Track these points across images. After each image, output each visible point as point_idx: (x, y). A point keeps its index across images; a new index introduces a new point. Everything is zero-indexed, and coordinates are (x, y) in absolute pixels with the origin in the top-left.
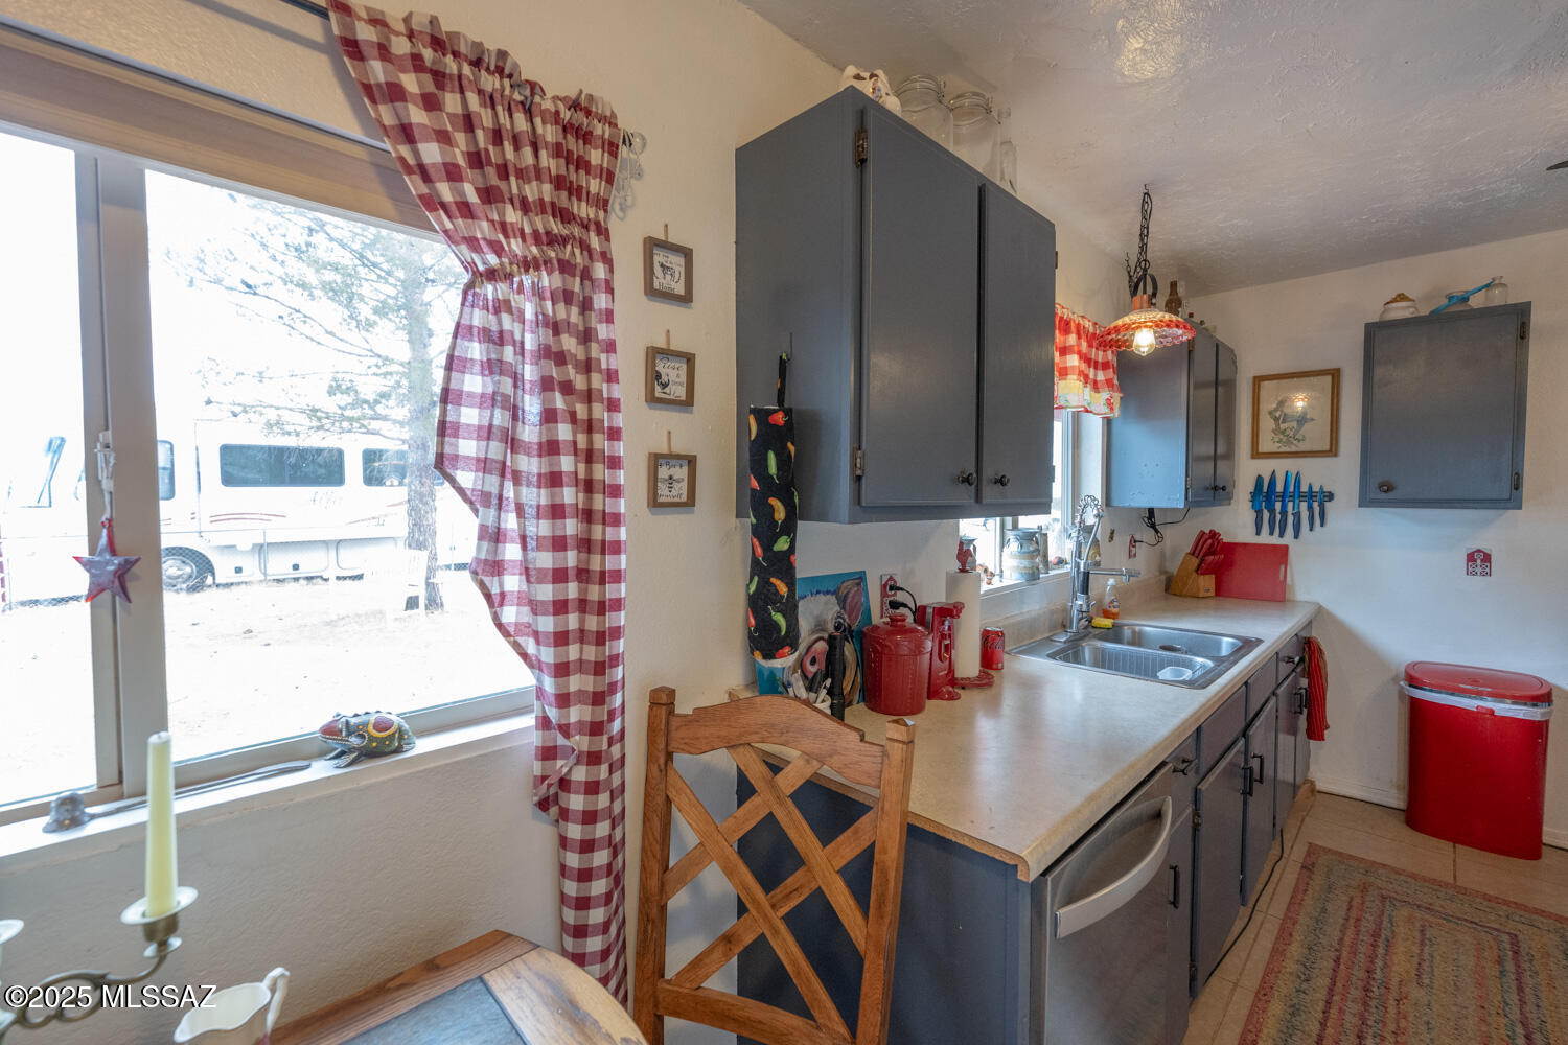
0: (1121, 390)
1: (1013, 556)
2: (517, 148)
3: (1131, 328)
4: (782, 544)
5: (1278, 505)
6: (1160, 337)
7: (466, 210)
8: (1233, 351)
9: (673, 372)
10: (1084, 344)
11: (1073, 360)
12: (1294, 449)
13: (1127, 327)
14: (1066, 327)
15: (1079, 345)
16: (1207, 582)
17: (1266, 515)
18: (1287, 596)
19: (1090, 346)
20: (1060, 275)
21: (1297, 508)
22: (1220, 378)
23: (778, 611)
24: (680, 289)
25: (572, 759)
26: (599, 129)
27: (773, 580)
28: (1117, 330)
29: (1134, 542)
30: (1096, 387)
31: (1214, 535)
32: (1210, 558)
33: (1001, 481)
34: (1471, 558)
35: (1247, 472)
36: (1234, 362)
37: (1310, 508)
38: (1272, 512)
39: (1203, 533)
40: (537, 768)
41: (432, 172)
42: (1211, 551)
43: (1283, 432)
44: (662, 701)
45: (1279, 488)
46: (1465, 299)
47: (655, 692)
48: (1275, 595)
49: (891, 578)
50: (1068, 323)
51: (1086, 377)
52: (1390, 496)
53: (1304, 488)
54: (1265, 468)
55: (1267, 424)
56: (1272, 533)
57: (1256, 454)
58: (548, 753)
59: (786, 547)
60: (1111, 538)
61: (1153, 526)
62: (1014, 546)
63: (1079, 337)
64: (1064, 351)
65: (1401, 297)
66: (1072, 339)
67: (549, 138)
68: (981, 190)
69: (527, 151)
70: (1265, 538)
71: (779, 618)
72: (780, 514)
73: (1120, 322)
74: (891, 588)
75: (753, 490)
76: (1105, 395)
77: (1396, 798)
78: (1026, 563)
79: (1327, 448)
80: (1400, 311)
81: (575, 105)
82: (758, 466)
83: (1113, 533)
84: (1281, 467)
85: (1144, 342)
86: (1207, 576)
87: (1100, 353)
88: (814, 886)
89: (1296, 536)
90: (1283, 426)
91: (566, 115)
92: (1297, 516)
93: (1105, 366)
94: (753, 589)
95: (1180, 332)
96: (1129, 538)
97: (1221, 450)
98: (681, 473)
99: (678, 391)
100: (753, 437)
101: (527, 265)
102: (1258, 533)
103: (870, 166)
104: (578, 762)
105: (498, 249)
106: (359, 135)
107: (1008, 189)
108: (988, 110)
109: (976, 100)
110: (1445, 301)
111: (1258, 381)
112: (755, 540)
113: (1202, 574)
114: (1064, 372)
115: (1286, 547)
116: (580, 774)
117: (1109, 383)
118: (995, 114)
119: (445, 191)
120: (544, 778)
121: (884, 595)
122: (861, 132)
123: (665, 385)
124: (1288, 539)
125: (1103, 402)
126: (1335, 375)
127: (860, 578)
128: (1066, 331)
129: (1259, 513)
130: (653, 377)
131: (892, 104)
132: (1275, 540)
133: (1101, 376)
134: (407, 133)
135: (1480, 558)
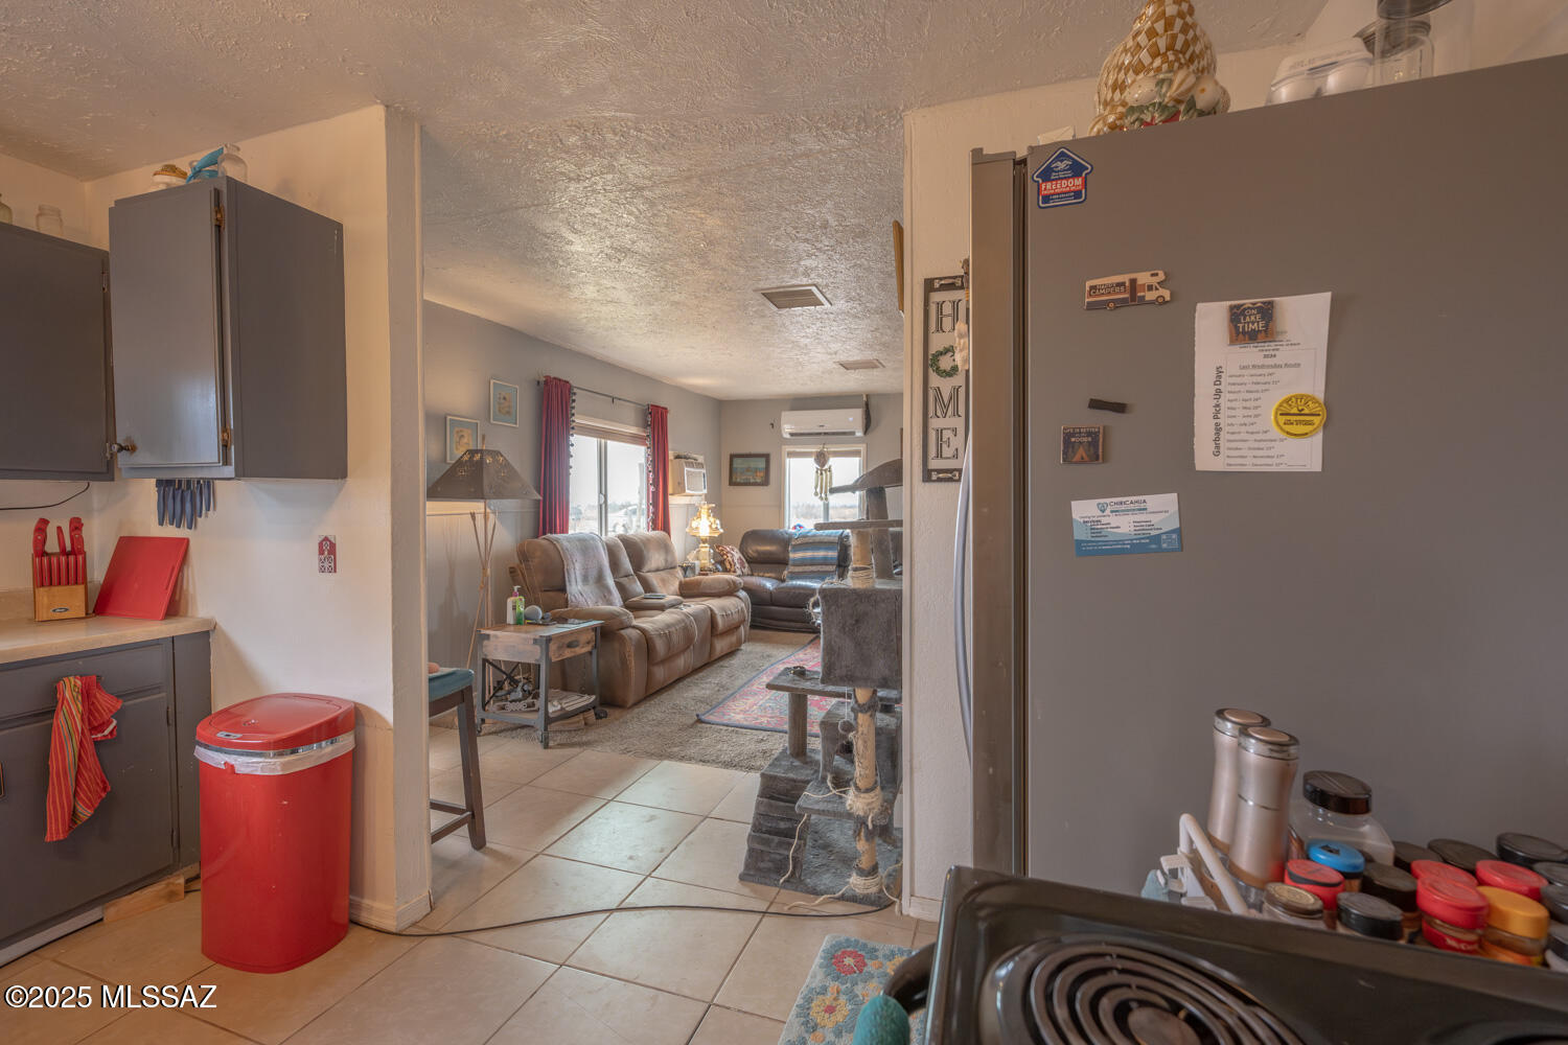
34: (321, 549)
56: (172, 523)
65: (171, 169)
89: (191, 526)
102: (161, 522)
115: (186, 541)
124: (185, 530)
129: (160, 493)
132: (175, 532)
135: (328, 549)
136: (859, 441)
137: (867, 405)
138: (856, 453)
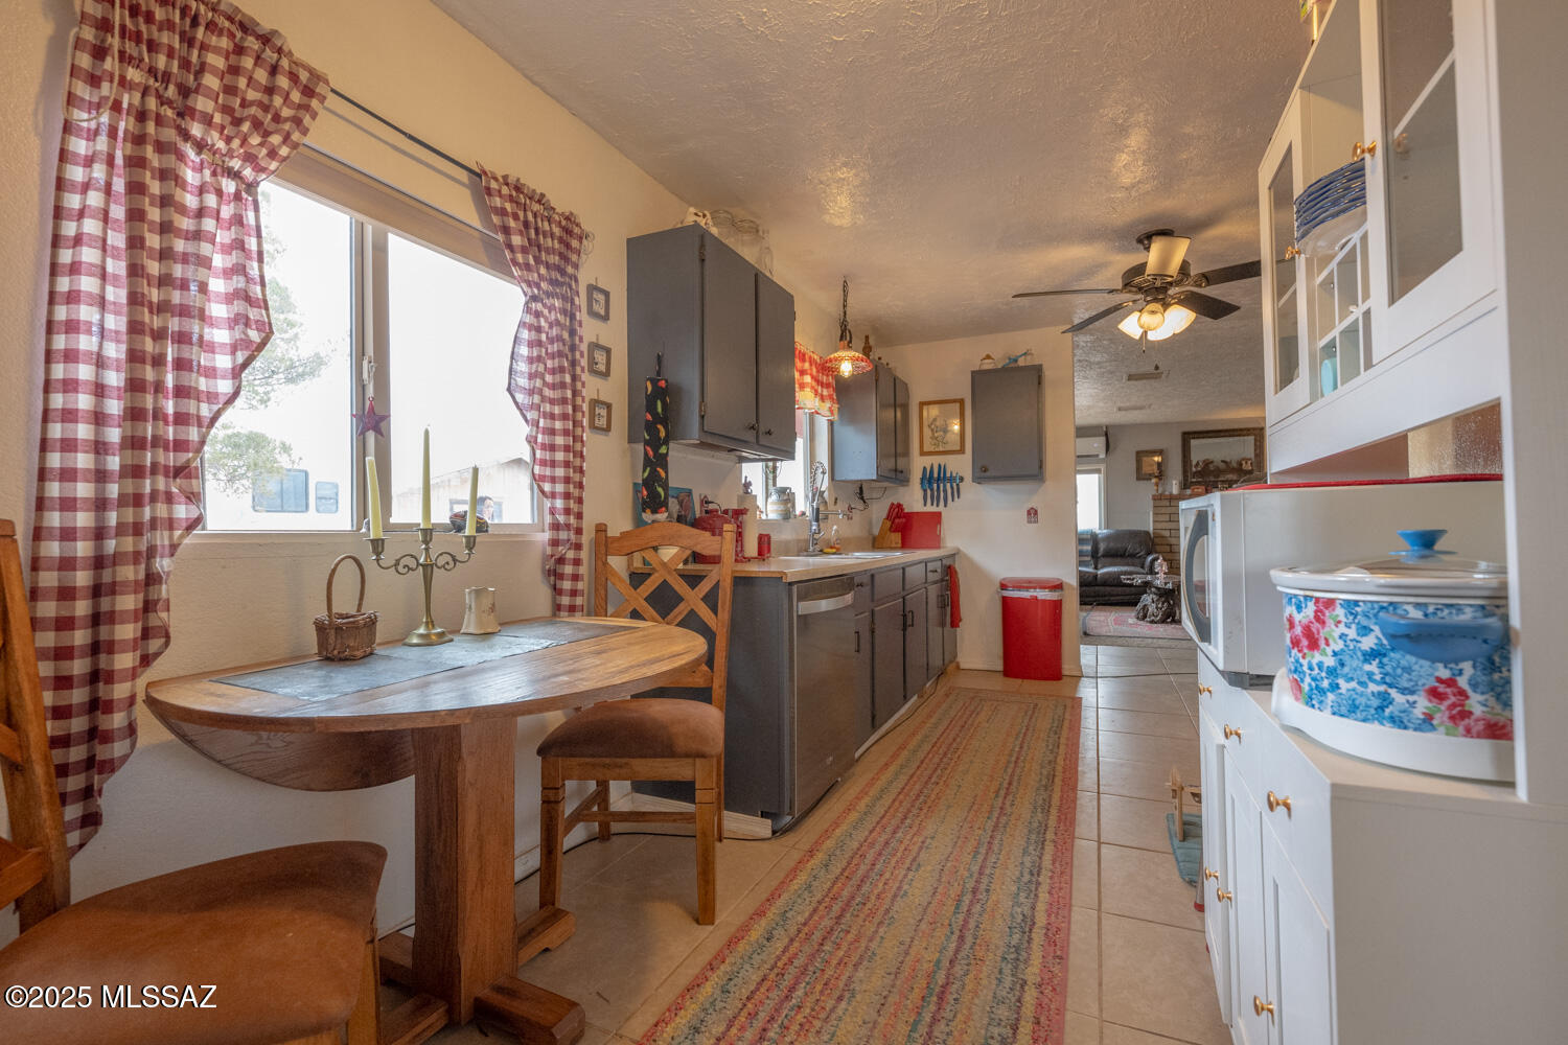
0: (839, 402)
1: (772, 503)
2: (544, 237)
3: (839, 360)
4: (663, 450)
5: (935, 485)
6: (855, 367)
7: (527, 267)
8: (906, 385)
9: (600, 357)
10: (814, 370)
11: (808, 379)
12: (941, 449)
13: (836, 359)
14: (803, 358)
15: (811, 369)
16: (896, 537)
17: (929, 492)
18: (942, 545)
19: (818, 372)
20: (798, 325)
21: (945, 486)
22: (897, 402)
23: (659, 486)
24: (602, 312)
25: (568, 546)
26: (576, 230)
27: (658, 469)
28: (831, 361)
29: (850, 509)
30: (822, 398)
31: (899, 506)
32: (897, 521)
33: (769, 433)
34: (1029, 513)
35: (918, 464)
36: (907, 389)
37: (952, 488)
38: (932, 490)
39: (893, 504)
40: (549, 551)
41: (516, 249)
42: (898, 517)
43: (936, 438)
44: (601, 529)
45: (936, 475)
46: (1016, 361)
47: (598, 526)
48: (935, 542)
49: (705, 497)
50: (804, 355)
51: (816, 391)
52: (988, 474)
53: (948, 475)
54: (927, 461)
55: (927, 432)
56: (932, 504)
57: (923, 453)
58: (555, 543)
59: (665, 452)
60: (836, 502)
61: (862, 498)
62: (774, 497)
63: (811, 365)
64: (803, 373)
65: (988, 357)
66: (807, 365)
67: (558, 234)
68: (756, 275)
69: (549, 240)
70: (930, 508)
71: (660, 490)
72: (663, 434)
73: (832, 356)
74: (706, 503)
75: (647, 421)
76: (828, 404)
77: (999, 666)
78: (782, 507)
79: (958, 448)
80: (988, 365)
81: (567, 218)
82: (651, 408)
83: (836, 499)
84: (936, 460)
85: (846, 369)
86: (897, 534)
87: (825, 377)
88: (689, 609)
89: (945, 506)
90: (936, 435)
91: (564, 223)
92: (945, 491)
93: (828, 386)
94: (646, 474)
95: (863, 364)
96: (847, 506)
97: (899, 450)
98: (604, 412)
99: (602, 367)
100: (649, 392)
101: (549, 295)
102: (925, 505)
103: (707, 262)
104: (570, 549)
105: (539, 287)
106: (481, 229)
107: (768, 274)
108: (757, 231)
109: (752, 224)
110: (1007, 361)
111: (922, 404)
112: (648, 449)
113: (894, 531)
114: (802, 386)
115: (940, 513)
116: (570, 555)
117: (830, 397)
118: (761, 233)
119: (520, 258)
120: (552, 556)
121: (702, 505)
122: (702, 246)
123: (596, 364)
124: (941, 508)
125: (826, 409)
126: (961, 402)
127: (689, 493)
128: (803, 360)
129: (925, 491)
130: (592, 362)
131: (714, 231)
132: (934, 509)
133: (825, 393)
134: (506, 230)
135: (1032, 514)
136: (1102, 461)
137: (1106, 435)
138: (1098, 471)
